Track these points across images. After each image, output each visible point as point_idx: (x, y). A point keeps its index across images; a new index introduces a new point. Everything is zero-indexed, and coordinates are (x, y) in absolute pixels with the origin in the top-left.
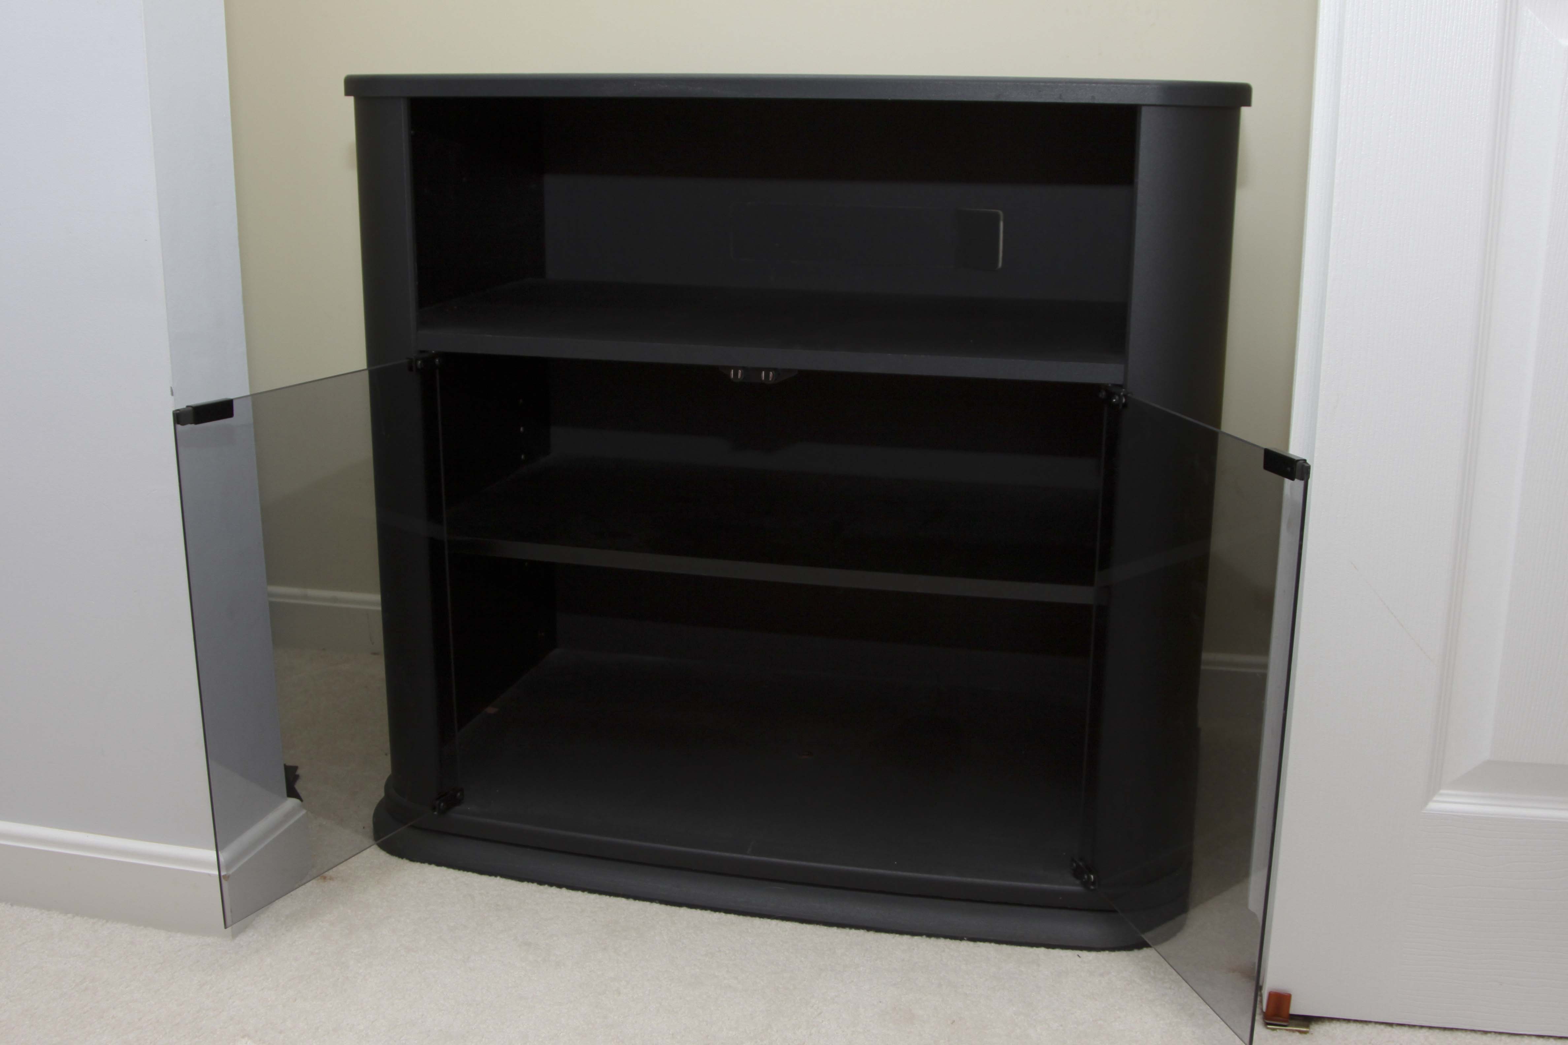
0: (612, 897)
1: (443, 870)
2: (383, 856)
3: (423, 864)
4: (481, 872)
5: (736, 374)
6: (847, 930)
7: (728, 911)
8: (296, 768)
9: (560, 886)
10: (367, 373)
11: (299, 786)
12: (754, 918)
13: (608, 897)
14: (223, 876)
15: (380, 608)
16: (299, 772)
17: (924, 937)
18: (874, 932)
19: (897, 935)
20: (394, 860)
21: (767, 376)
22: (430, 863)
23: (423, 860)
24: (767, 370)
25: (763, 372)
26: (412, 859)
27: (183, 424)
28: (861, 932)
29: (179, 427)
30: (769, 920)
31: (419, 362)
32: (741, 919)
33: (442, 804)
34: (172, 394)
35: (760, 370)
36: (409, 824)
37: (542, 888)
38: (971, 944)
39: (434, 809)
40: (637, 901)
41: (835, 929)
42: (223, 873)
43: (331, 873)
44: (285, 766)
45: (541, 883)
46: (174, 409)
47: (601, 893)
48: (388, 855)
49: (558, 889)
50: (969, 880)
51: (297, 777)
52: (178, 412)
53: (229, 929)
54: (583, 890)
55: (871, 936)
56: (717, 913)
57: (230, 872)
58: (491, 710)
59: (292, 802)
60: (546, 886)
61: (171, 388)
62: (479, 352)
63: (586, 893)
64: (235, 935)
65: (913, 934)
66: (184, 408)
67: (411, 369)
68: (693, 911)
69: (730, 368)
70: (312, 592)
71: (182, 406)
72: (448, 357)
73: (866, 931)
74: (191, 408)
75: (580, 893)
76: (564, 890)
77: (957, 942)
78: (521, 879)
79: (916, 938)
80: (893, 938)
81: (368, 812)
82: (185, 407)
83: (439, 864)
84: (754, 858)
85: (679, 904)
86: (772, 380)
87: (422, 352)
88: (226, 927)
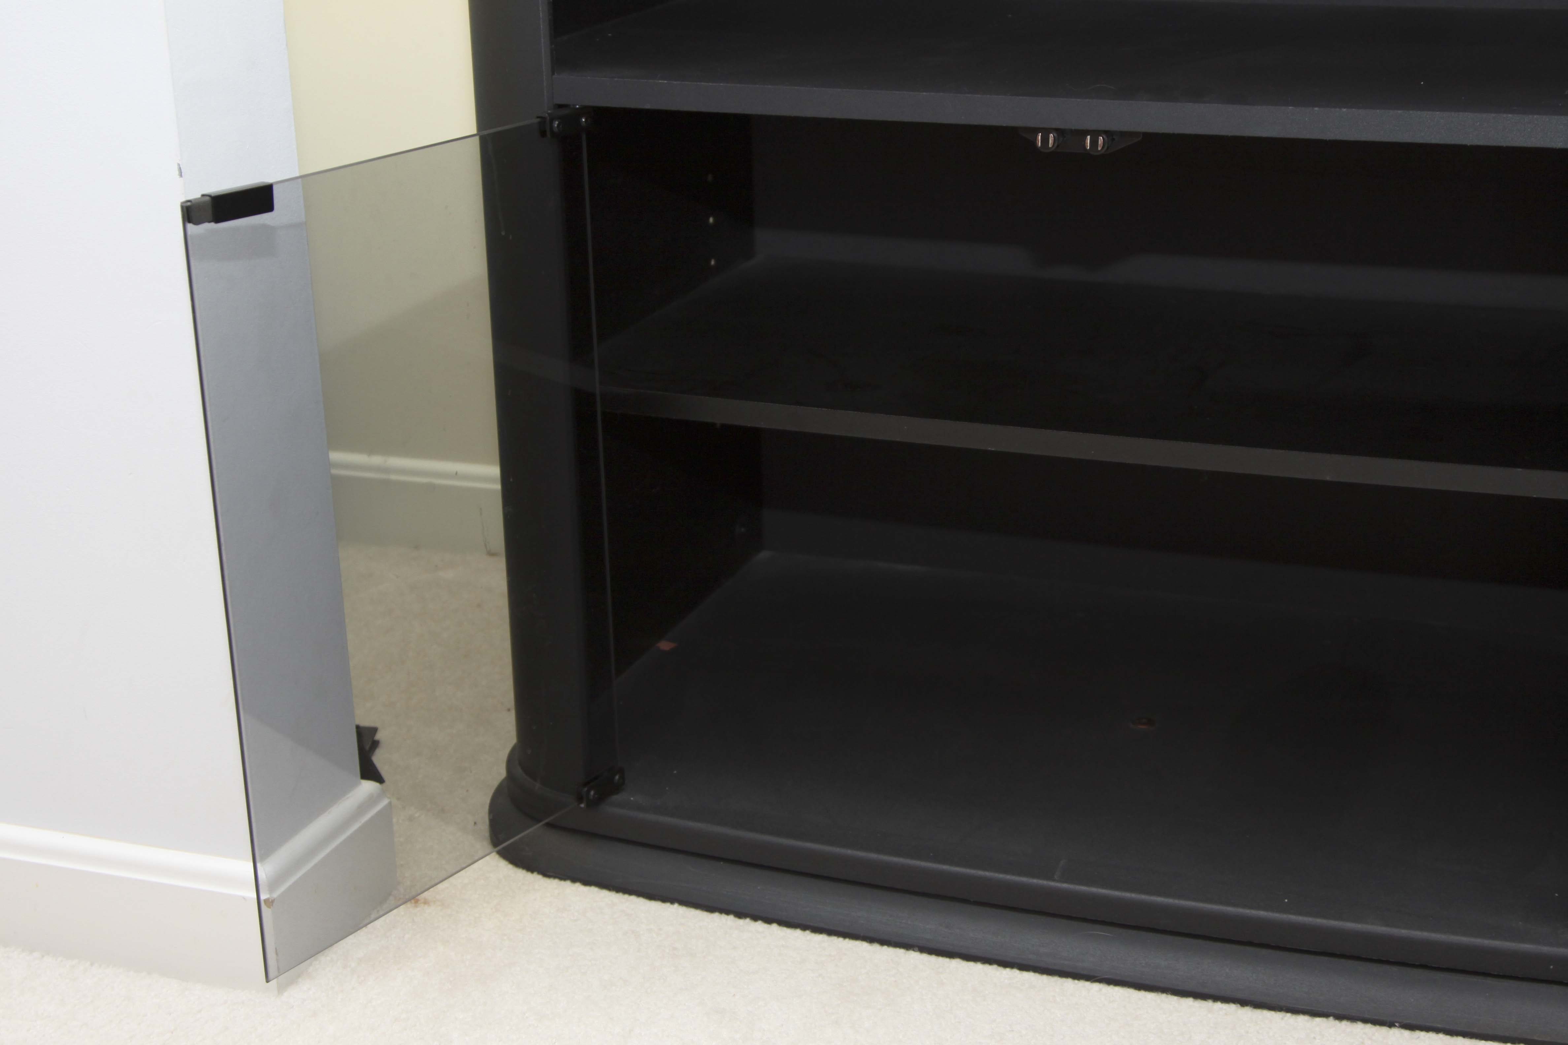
0: (847, 940)
1: (594, 893)
2: (504, 868)
3: (562, 883)
4: (651, 896)
5: (1045, 140)
6: (1209, 1004)
7: (1024, 967)
8: (374, 730)
9: (768, 921)
10: (477, 140)
11: (379, 759)
12: (1064, 980)
13: (841, 939)
14: (265, 901)
15: (498, 487)
16: (379, 736)
17: (1331, 1018)
18: (1252, 1008)
19: (1289, 1015)
20: (521, 875)
21: (1094, 142)
22: (574, 880)
23: (563, 876)
24: (1095, 134)
25: (1089, 137)
26: (546, 874)
27: (197, 223)
28: (1232, 1008)
29: (190, 226)
30: (1087, 984)
31: (556, 123)
32: (1045, 979)
33: (592, 793)
34: (181, 175)
35: (1084, 133)
36: (543, 822)
37: (741, 922)
38: (1406, 1033)
39: (580, 799)
40: (885, 947)
41: (1189, 1002)
42: (263, 897)
43: (426, 895)
44: (358, 727)
45: (740, 915)
46: (184, 200)
47: (830, 932)
48: (510, 866)
49: (766, 926)
50: (1404, 932)
51: (375, 744)
52: (189, 204)
53: (273, 983)
54: (804, 927)
55: (1247, 1014)
56: (1008, 970)
57: (275, 895)
58: (665, 645)
59: (368, 787)
60: (748, 920)
61: (179, 165)
62: (648, 106)
63: (808, 932)
64: (281, 989)
65: (1314, 1013)
66: (199, 198)
67: (543, 133)
68: (971, 964)
69: (1036, 131)
70: (395, 462)
71: (195, 194)
72: (600, 114)
73: (1239, 1005)
74: (208, 198)
75: (798, 932)
76: (774, 927)
77: (1384, 1030)
78: (710, 908)
79: (1318, 1020)
80: (1282, 1019)
81: (482, 800)
82: (199, 196)
83: (586, 883)
84: (1065, 886)
85: (950, 954)
86: (1103, 147)
87: (560, 106)
88: (268, 981)
